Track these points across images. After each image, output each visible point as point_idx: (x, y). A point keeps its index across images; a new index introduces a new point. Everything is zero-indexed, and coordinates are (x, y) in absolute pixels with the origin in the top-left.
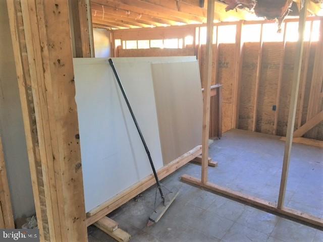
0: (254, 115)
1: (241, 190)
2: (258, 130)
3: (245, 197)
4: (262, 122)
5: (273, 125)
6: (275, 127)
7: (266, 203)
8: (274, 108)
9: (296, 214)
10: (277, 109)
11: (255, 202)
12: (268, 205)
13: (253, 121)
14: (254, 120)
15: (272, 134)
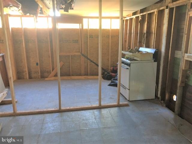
0: (27, 70)
1: (38, 108)
2: (30, 78)
3: (42, 110)
4: (32, 73)
5: (38, 73)
6: (40, 74)
7: (53, 109)
8: (37, 64)
9: (67, 108)
10: (39, 64)
11: (48, 111)
12: (54, 110)
13: (26, 74)
14: (27, 72)
15: (39, 78)
